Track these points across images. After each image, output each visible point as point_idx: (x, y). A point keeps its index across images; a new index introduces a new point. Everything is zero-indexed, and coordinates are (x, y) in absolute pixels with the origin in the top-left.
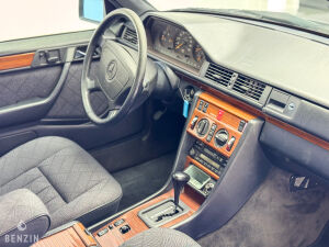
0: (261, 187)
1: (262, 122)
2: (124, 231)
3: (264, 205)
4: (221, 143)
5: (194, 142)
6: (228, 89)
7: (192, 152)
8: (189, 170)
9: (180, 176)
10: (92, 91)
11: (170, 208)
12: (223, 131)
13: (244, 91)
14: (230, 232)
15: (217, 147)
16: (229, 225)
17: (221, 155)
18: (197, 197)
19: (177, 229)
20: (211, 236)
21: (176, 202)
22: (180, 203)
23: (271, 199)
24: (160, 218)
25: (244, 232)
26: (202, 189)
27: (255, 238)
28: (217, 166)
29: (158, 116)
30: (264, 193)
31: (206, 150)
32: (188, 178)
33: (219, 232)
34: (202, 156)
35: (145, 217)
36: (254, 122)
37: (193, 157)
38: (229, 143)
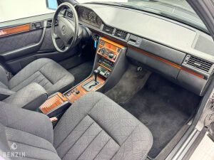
0: (126, 72)
1: (126, 48)
2: (77, 93)
3: (127, 78)
4: (111, 57)
5: (100, 57)
6: (113, 35)
7: (100, 61)
8: (99, 68)
9: (96, 71)
10: (56, 39)
11: (93, 83)
12: (111, 53)
13: (119, 36)
14: (116, 89)
15: (108, 58)
16: (116, 87)
17: (111, 62)
18: (103, 78)
19: (97, 91)
21: (96, 80)
24: (90, 87)
25: (121, 87)
26: (105, 75)
27: (124, 90)
28: (110, 66)
29: (83, 47)
30: (127, 74)
31: (105, 60)
32: (99, 72)
33: (112, 89)
34: (103, 62)
35: (85, 87)
36: (123, 48)
37: (100, 63)
38: (114, 57)
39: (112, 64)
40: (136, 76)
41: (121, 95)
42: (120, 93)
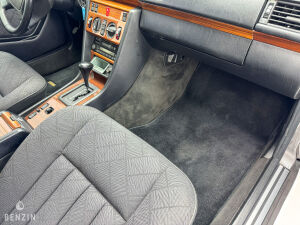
0: (146, 66)
1: (139, 11)
2: (49, 112)
3: (150, 78)
4: (112, 34)
5: (95, 39)
7: (94, 47)
8: (94, 61)
9: (85, 65)
11: (84, 90)
12: (112, 24)
14: (128, 100)
15: (109, 38)
16: (128, 96)
18: (101, 79)
19: (88, 105)
20: (116, 105)
21: (86, 85)
22: (90, 85)
23: (153, 73)
24: (76, 98)
25: (138, 97)
26: (105, 73)
27: (146, 101)
28: (113, 54)
30: (149, 69)
31: (104, 44)
32: (92, 66)
33: (122, 101)
34: (102, 49)
35: (65, 100)
37: (94, 50)
38: (117, 33)
40: (166, 74)
41: (140, 112)
42: (138, 108)
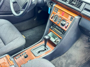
1: (80, 17)
2: (26, 57)
4: (63, 25)
6: (67, 3)
7: (52, 27)
8: (50, 34)
9: (47, 37)
10: (14, 3)
11: (43, 48)
13: (73, 5)
15: (61, 26)
16: (65, 54)
20: (58, 58)
21: (45, 46)
22: (47, 46)
24: (39, 52)
25: (70, 56)
26: (55, 42)
27: (73, 58)
28: (61, 33)
29: (39, 12)
31: (57, 27)
32: (50, 38)
33: (61, 57)
34: (55, 29)
35: (34, 52)
36: (77, 17)
37: (51, 29)
38: (66, 25)
39: (63, 32)
40: (87, 46)
41: (69, 64)
42: (69, 61)
